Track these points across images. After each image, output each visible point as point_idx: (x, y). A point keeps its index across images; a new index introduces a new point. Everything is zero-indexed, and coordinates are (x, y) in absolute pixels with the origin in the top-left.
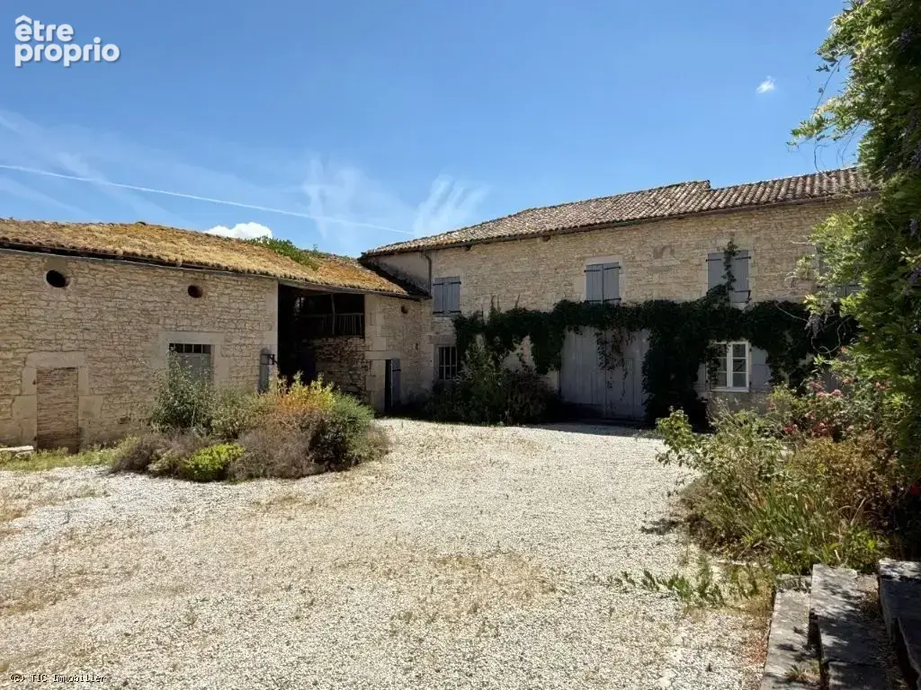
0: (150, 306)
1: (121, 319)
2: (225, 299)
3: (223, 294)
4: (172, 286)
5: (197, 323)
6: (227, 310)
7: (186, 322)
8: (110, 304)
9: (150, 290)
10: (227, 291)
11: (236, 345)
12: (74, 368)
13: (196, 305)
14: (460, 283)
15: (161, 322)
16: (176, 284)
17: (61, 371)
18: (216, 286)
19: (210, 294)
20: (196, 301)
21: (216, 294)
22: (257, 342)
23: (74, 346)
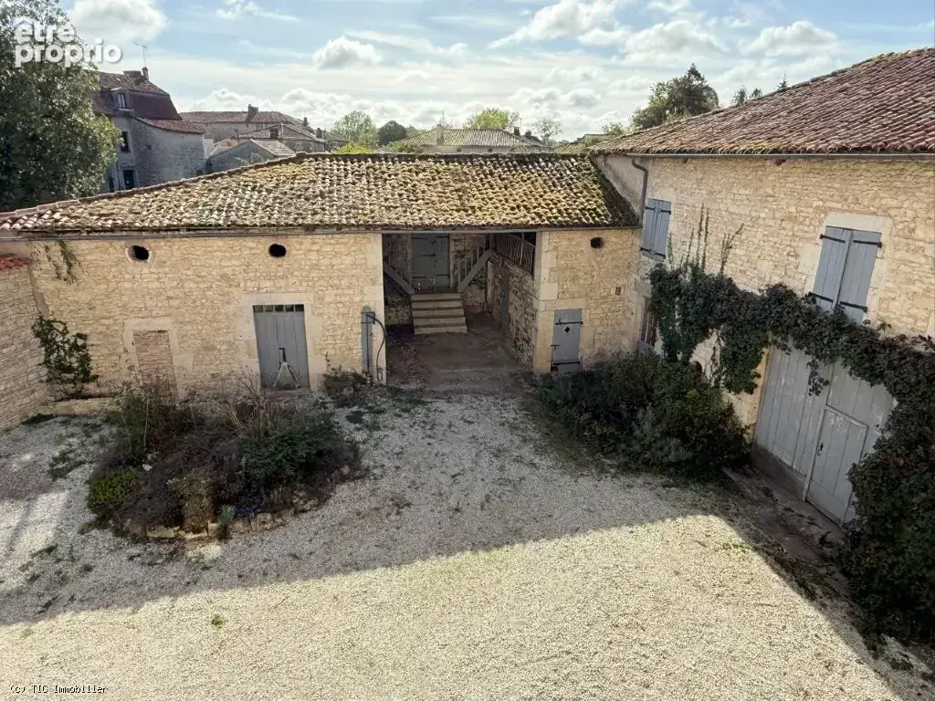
0: (228, 271)
1: (202, 286)
2: (313, 256)
3: (311, 251)
4: (251, 249)
5: (282, 283)
6: (316, 267)
7: (268, 284)
8: (189, 272)
9: (228, 254)
10: (315, 248)
11: (330, 303)
12: (164, 332)
13: (280, 266)
14: (670, 212)
15: (242, 285)
16: (254, 245)
17: (154, 334)
18: (301, 243)
19: (295, 252)
20: (279, 261)
21: (301, 252)
22: (357, 299)
23: (161, 313)
